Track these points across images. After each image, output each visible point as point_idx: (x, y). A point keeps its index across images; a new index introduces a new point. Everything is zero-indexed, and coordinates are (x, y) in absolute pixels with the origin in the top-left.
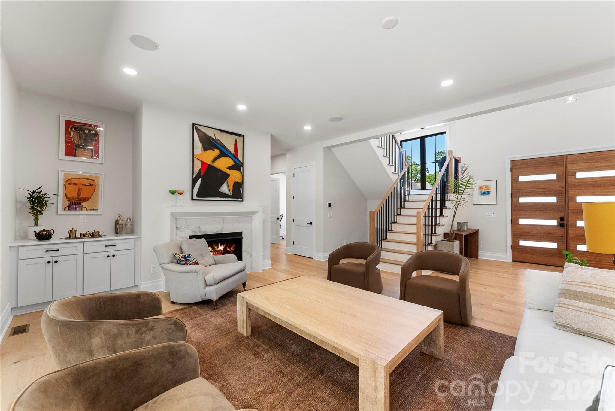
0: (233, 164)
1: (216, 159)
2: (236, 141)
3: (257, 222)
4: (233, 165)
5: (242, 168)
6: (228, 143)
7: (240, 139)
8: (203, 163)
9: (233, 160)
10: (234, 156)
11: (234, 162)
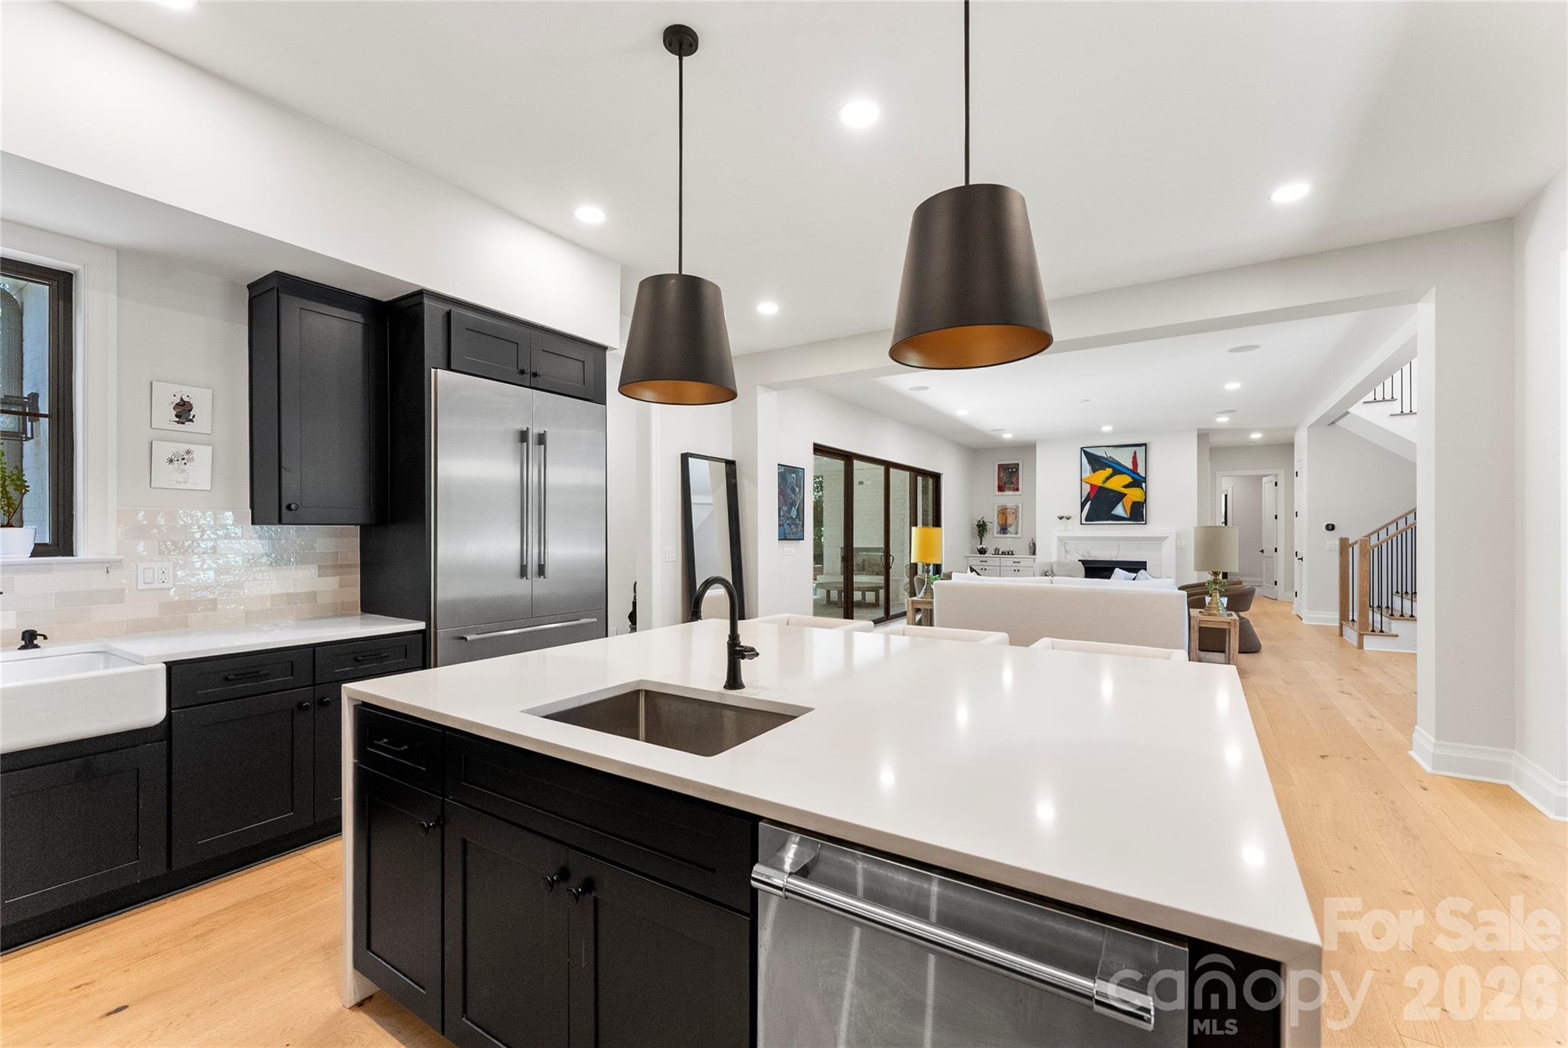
0: (1131, 480)
1: (1108, 479)
2: (1135, 453)
3: (1168, 551)
4: (1130, 483)
5: (1144, 484)
6: (1124, 458)
7: (1140, 451)
8: (1093, 486)
9: (1129, 475)
10: (1134, 471)
11: (1133, 478)
